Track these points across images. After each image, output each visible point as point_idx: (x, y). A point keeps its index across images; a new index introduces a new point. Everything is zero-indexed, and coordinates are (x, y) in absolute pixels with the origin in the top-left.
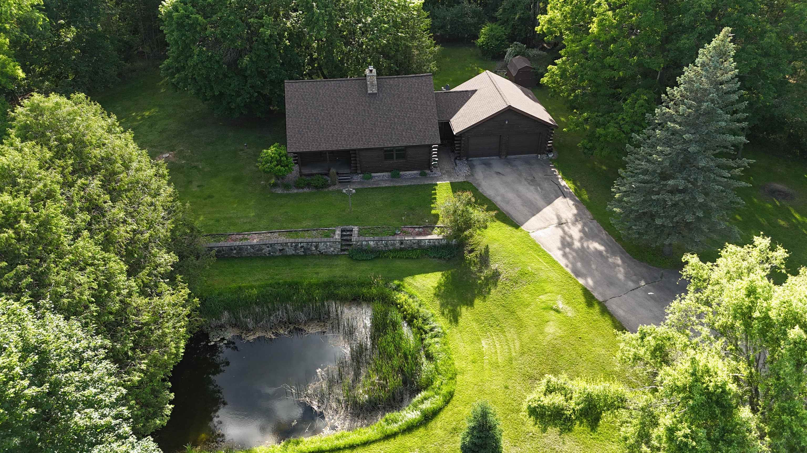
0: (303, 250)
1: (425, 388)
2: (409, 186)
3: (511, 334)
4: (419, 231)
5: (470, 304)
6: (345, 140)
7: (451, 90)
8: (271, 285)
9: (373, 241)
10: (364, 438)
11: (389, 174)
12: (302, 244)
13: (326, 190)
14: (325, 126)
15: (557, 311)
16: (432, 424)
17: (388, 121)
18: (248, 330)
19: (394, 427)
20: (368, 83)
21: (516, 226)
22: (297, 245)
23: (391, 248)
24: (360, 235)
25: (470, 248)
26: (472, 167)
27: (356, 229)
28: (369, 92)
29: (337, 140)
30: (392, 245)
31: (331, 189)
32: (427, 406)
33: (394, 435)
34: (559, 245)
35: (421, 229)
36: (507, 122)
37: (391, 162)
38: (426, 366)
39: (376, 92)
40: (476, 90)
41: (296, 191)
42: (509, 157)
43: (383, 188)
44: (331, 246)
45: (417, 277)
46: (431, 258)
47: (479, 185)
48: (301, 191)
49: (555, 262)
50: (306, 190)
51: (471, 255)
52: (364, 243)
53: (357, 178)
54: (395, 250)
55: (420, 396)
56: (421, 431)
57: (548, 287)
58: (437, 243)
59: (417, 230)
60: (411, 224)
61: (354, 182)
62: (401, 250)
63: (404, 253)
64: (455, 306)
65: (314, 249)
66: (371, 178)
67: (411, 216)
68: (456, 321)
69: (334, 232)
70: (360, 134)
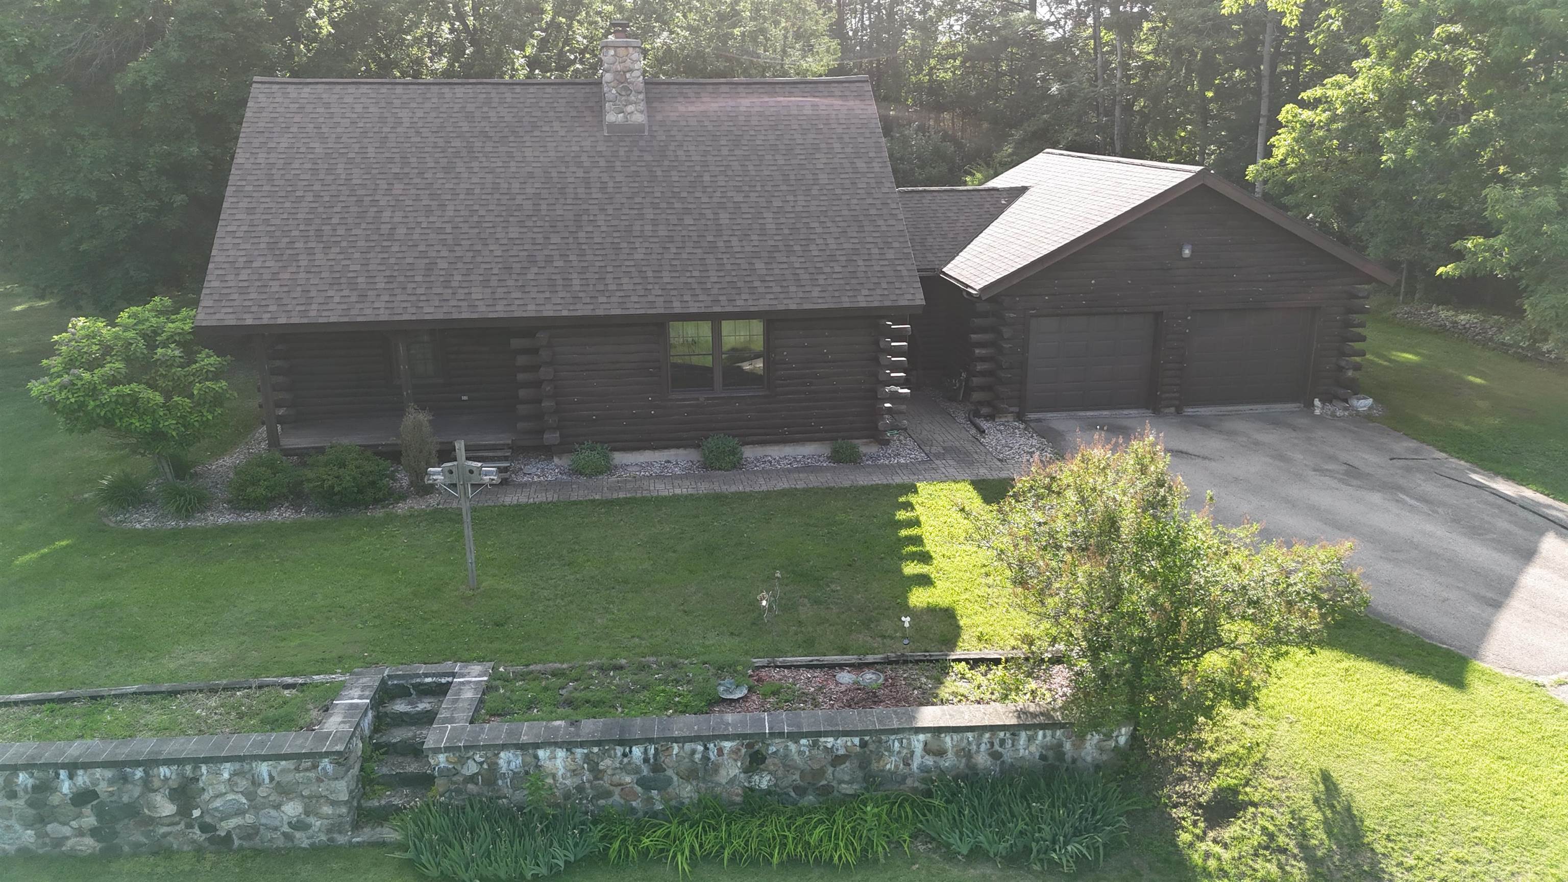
0: (90, 820)
2: (784, 493)
4: (857, 687)
6: (485, 283)
9: (569, 746)
11: (694, 454)
12: (82, 778)
13: (379, 513)
17: (688, 220)
20: (608, 77)
22: (43, 788)
23: (687, 792)
24: (486, 711)
25: (1206, 789)
27: (468, 677)
28: (612, 117)
29: (447, 284)
30: (691, 774)
31: (402, 508)
35: (869, 677)
36: (1187, 252)
37: (703, 397)
39: (640, 118)
40: (1024, 189)
41: (224, 520)
43: (660, 501)
44: (284, 791)
46: (950, 856)
48: (249, 518)
50: (281, 515)
51: (1227, 833)
52: (509, 761)
53: (544, 470)
54: (715, 811)
58: (982, 759)
59: (846, 677)
60: (809, 645)
61: (523, 485)
62: (755, 804)
63: (770, 830)
65: (167, 809)
66: (609, 469)
67: (806, 611)
69: (330, 697)
70: (559, 264)
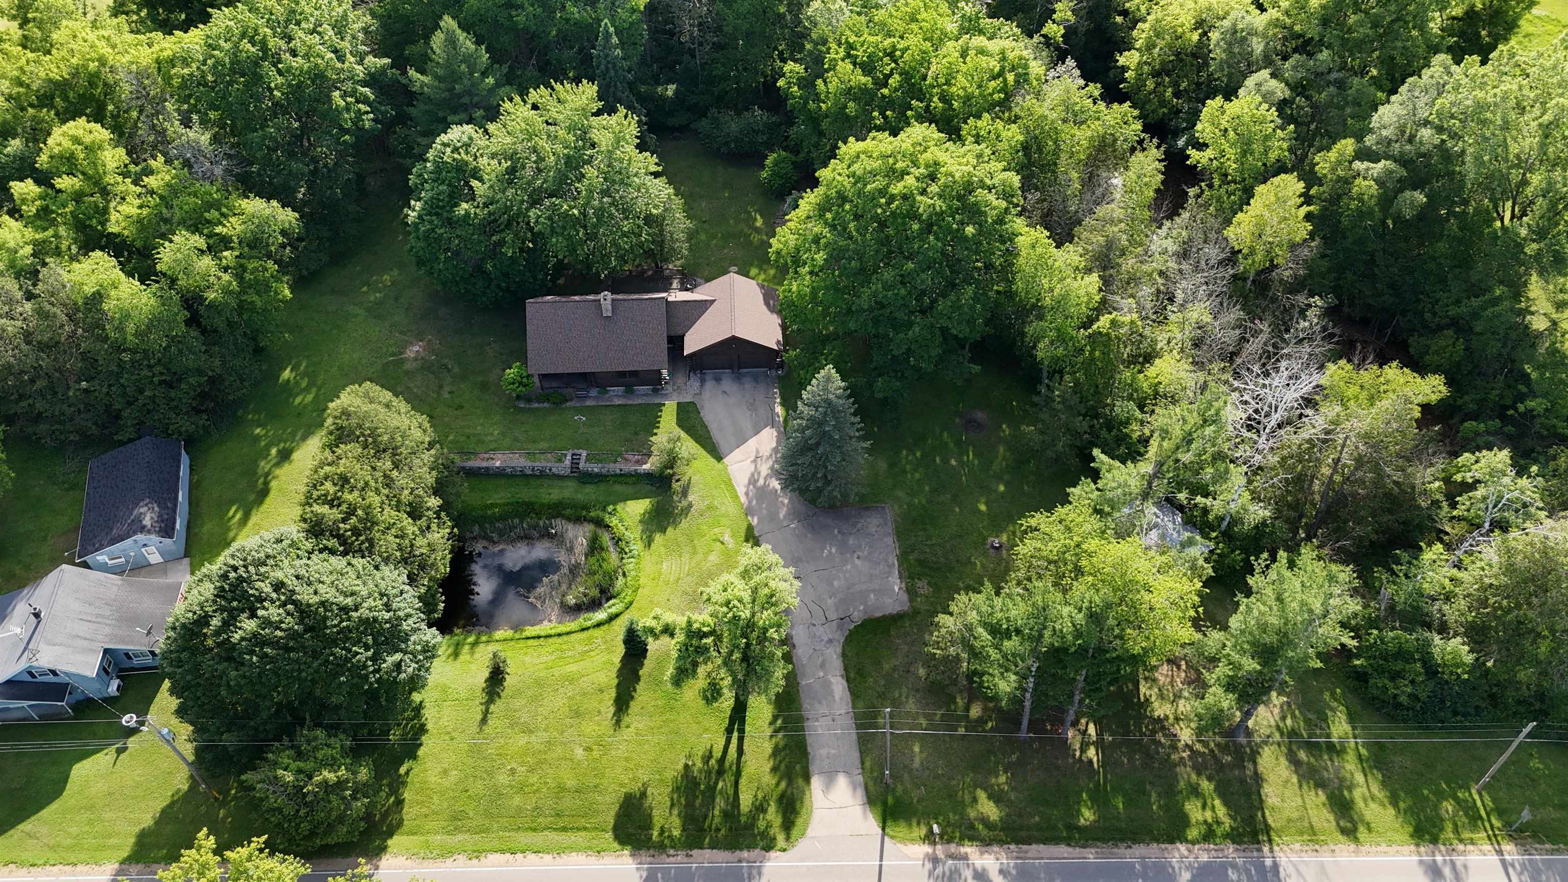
0: (539, 472)
1: (615, 597)
2: (639, 405)
3: (686, 558)
4: (637, 460)
5: (663, 531)
6: (580, 363)
8: (512, 504)
9: (598, 466)
10: (568, 629)
11: (624, 388)
12: (538, 467)
13: (564, 405)
14: (563, 349)
15: (723, 543)
16: (613, 623)
17: (621, 345)
18: (494, 543)
19: (589, 624)
20: (603, 307)
21: (719, 458)
22: (534, 468)
23: (612, 473)
24: (587, 460)
25: (677, 478)
26: (703, 382)
27: (584, 454)
28: (604, 315)
29: (573, 363)
31: (568, 404)
32: (613, 610)
33: (588, 629)
34: (746, 481)
35: (638, 458)
36: (734, 346)
37: (625, 379)
38: (620, 582)
39: (610, 315)
40: (713, 301)
41: (536, 405)
42: (740, 371)
43: (616, 406)
44: (562, 470)
45: (629, 502)
46: (643, 485)
47: (702, 407)
48: (541, 405)
49: (737, 497)
50: (546, 405)
51: (676, 485)
52: (590, 469)
53: (594, 392)
54: (616, 475)
55: (611, 602)
56: (606, 626)
57: (724, 521)
58: (649, 473)
59: (635, 459)
60: (633, 450)
61: (590, 397)
62: (621, 475)
63: (621, 480)
64: (652, 532)
65: (548, 471)
66: (607, 392)
67: (634, 442)
68: (649, 546)
69: (566, 455)
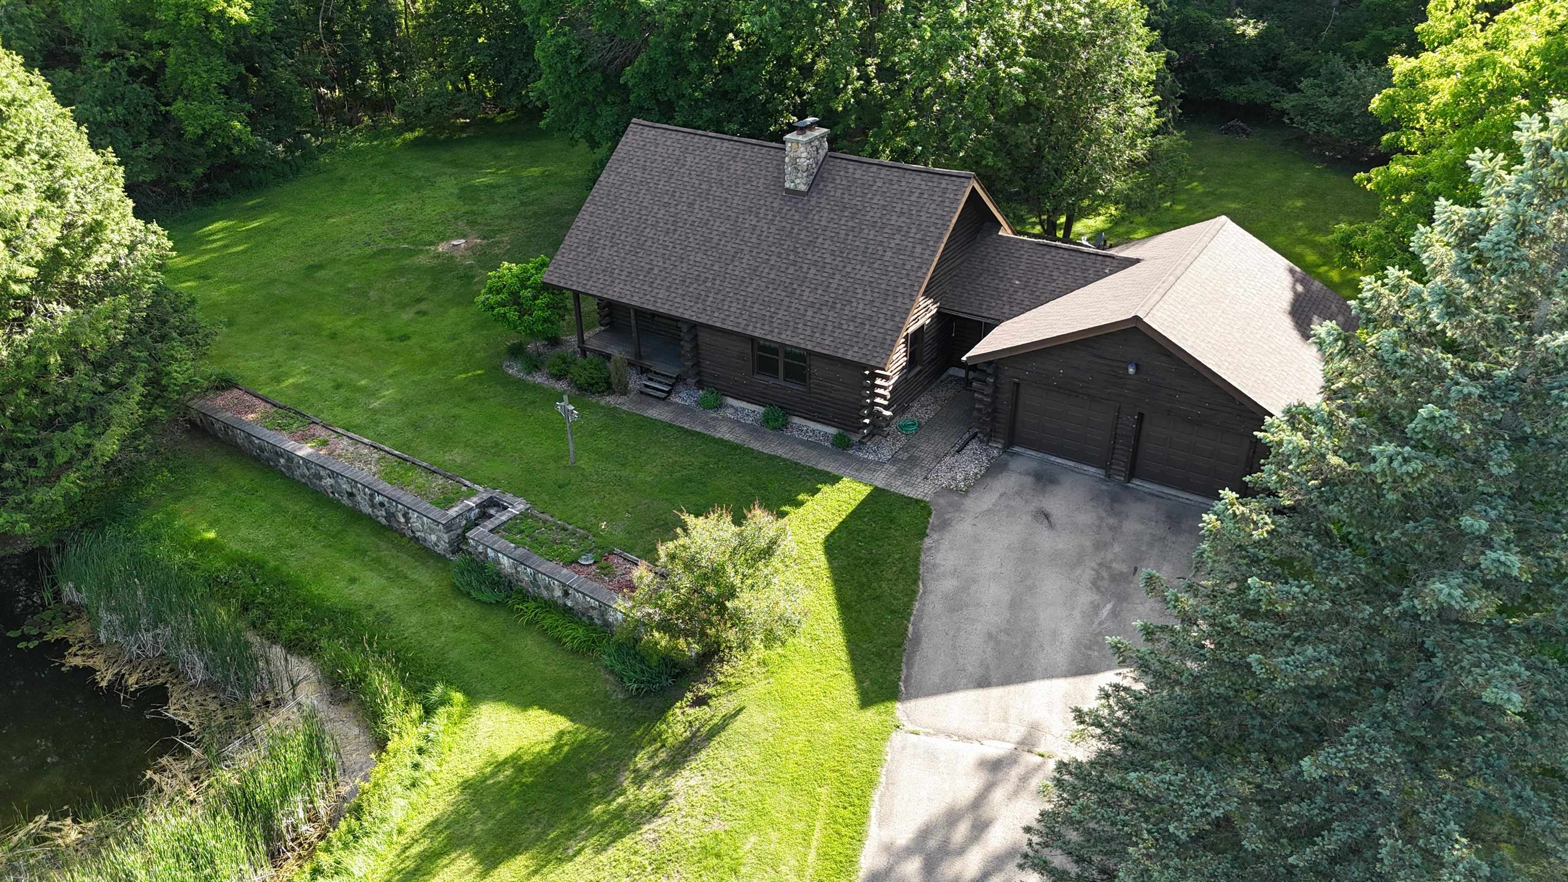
7: (1111, 252)
9: (508, 557)
11: (760, 410)
14: (649, 243)
20: (787, 160)
23: (545, 593)
24: (505, 528)
26: (995, 471)
27: (515, 510)
28: (787, 185)
30: (546, 587)
31: (606, 400)
36: (1131, 370)
37: (771, 381)
39: (803, 188)
40: (1138, 261)
41: (540, 380)
42: (1136, 483)
43: (708, 441)
44: (431, 530)
52: (490, 552)
53: (687, 397)
61: (670, 404)
65: (402, 519)
66: (722, 407)
70: (708, 284)
